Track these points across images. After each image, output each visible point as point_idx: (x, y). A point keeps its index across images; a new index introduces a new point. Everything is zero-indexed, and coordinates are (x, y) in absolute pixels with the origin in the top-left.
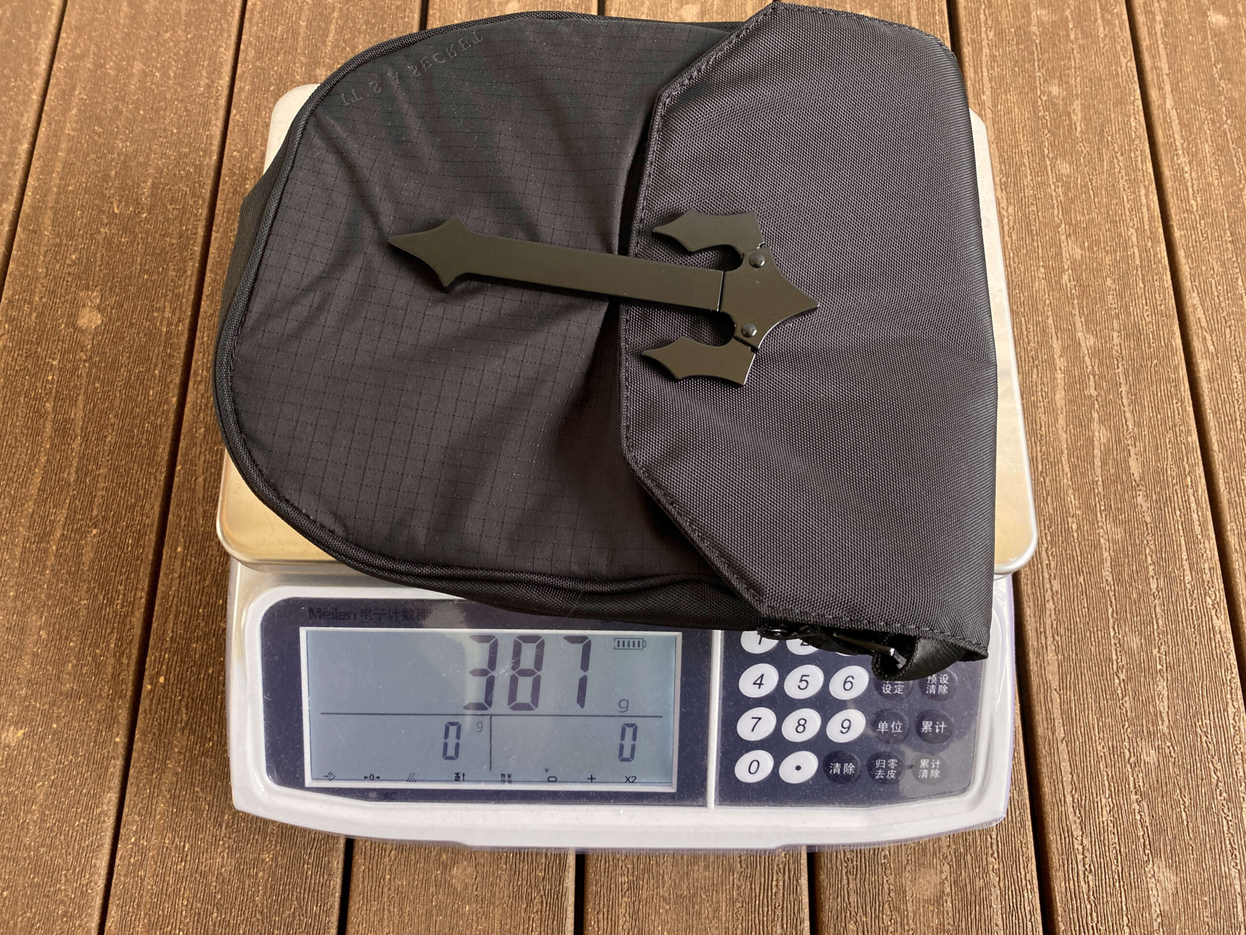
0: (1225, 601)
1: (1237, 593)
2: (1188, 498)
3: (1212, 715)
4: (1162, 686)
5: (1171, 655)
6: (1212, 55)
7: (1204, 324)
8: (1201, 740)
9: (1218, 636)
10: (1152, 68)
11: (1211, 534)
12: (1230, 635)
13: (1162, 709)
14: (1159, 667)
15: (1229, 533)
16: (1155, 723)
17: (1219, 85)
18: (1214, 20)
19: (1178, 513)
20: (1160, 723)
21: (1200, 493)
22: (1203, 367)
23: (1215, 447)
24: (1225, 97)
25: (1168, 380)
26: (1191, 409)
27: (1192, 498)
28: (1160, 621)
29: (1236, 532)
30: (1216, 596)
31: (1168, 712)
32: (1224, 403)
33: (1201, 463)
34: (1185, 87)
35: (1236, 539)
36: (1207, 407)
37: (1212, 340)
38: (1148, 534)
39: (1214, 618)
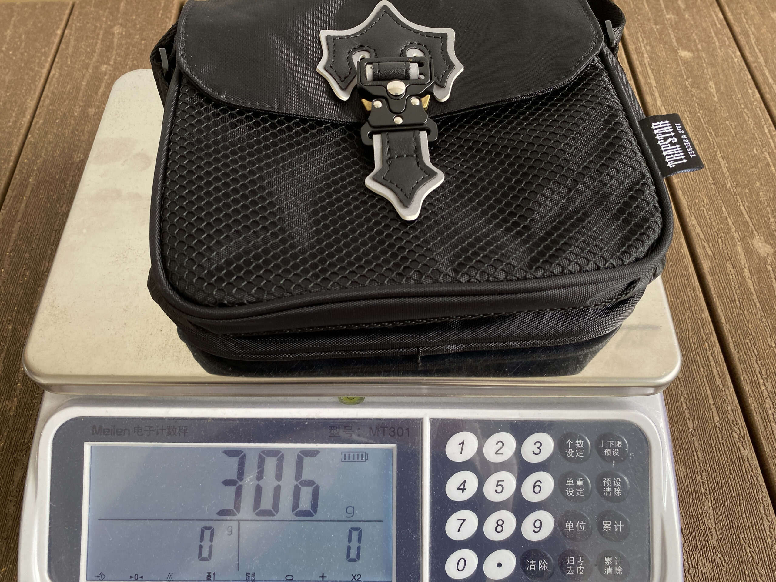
0: (748, 435)
1: (757, 428)
2: (708, 358)
3: (751, 528)
4: (708, 506)
5: (711, 480)
6: (684, 74)
7: (702, 236)
8: (745, 551)
9: (747, 463)
10: (645, 84)
11: (729, 384)
12: (757, 463)
13: (710, 525)
14: (703, 491)
15: (743, 383)
16: (706, 538)
17: (691, 91)
18: (683, 55)
19: (702, 369)
20: (710, 538)
21: (716, 354)
22: (706, 265)
23: (723, 320)
24: (696, 98)
25: (682, 276)
26: (701, 295)
27: (711, 358)
28: (699, 453)
29: (748, 382)
30: (740, 432)
31: (715, 528)
32: (724, 289)
33: (714, 332)
34: (669, 93)
35: (749, 387)
36: (713, 293)
37: (709, 247)
38: (681, 386)
39: (742, 448)
